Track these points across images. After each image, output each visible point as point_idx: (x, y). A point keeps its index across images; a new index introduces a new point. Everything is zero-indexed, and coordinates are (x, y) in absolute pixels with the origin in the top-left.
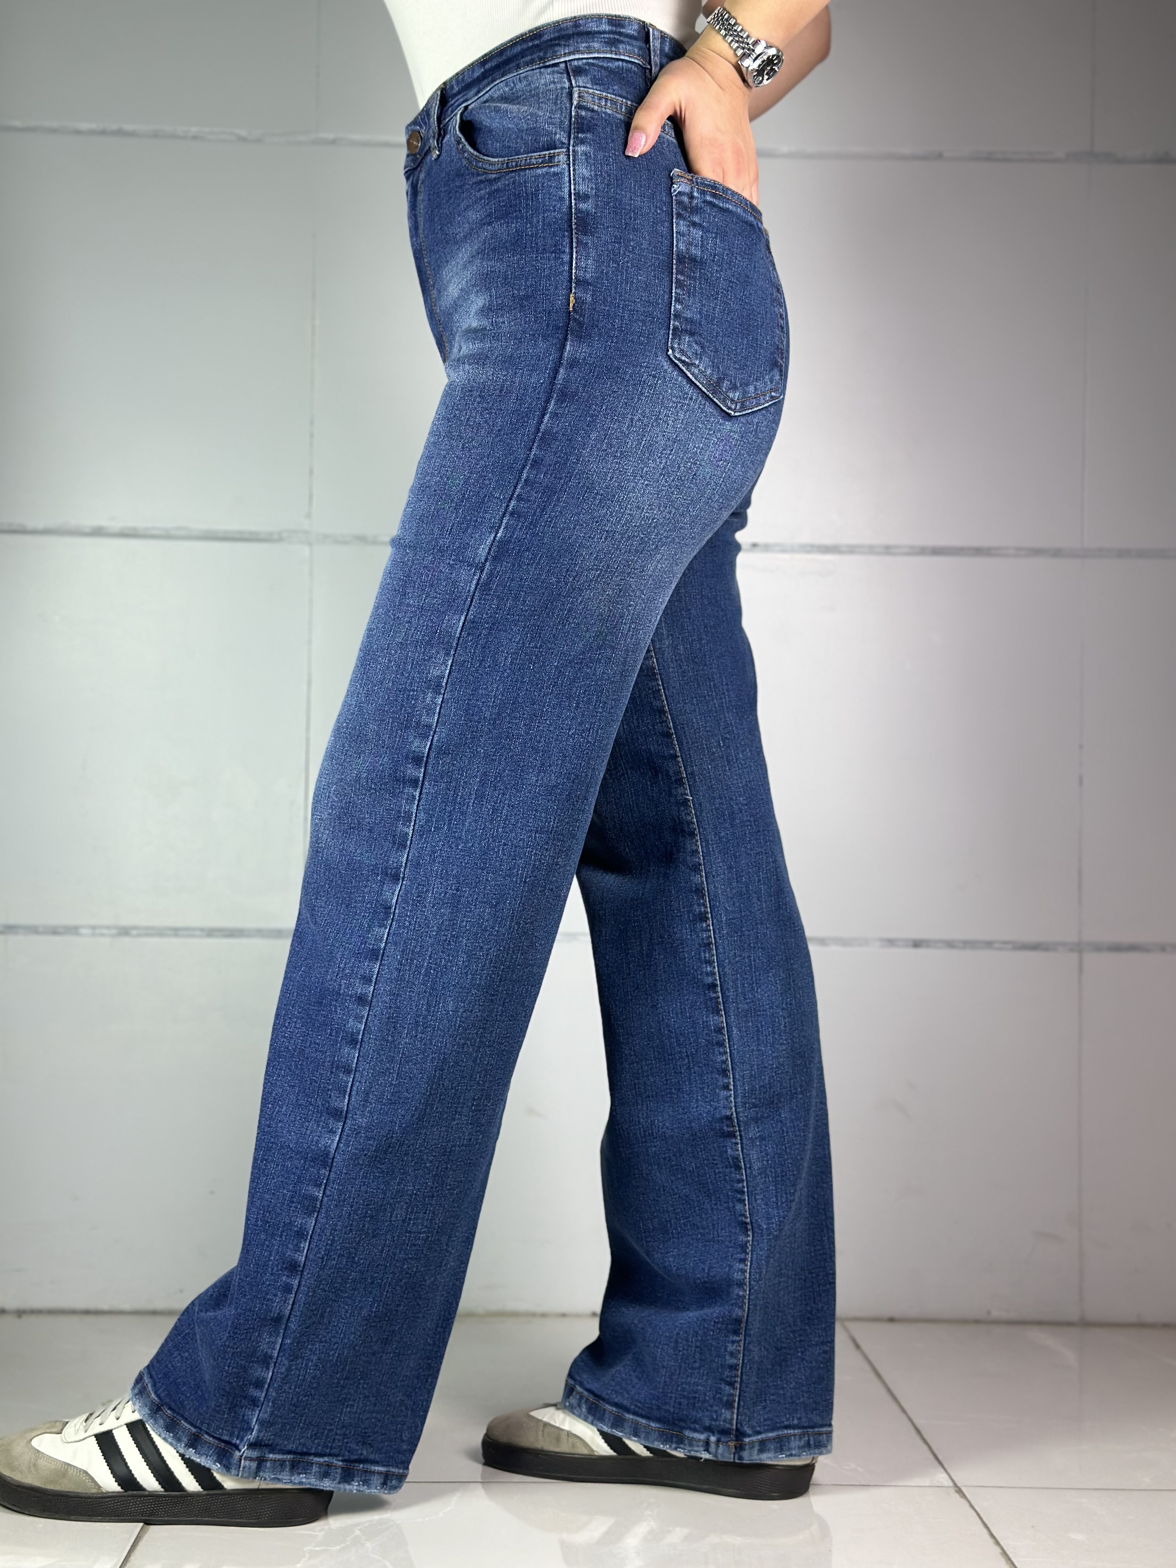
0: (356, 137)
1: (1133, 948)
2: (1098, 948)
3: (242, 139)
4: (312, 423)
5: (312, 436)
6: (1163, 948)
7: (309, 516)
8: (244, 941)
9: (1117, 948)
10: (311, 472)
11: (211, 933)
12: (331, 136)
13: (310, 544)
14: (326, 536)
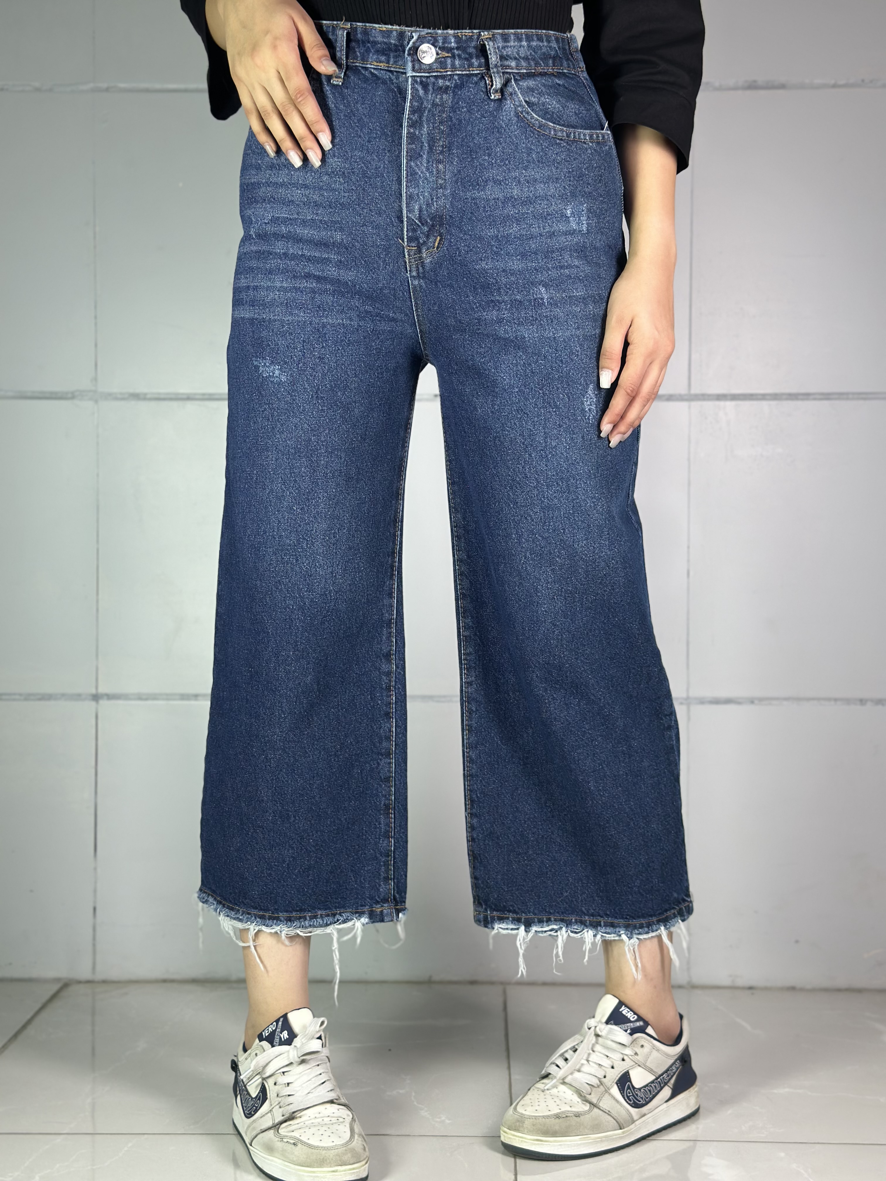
0: (122, 85)
1: (728, 701)
2: (702, 701)
3: (38, 90)
4: (96, 307)
5: (96, 317)
6: (752, 702)
7: (95, 379)
8: (52, 702)
9: (716, 701)
10: (96, 345)
11: (28, 697)
12: (105, 85)
13: (96, 401)
14: (110, 394)
